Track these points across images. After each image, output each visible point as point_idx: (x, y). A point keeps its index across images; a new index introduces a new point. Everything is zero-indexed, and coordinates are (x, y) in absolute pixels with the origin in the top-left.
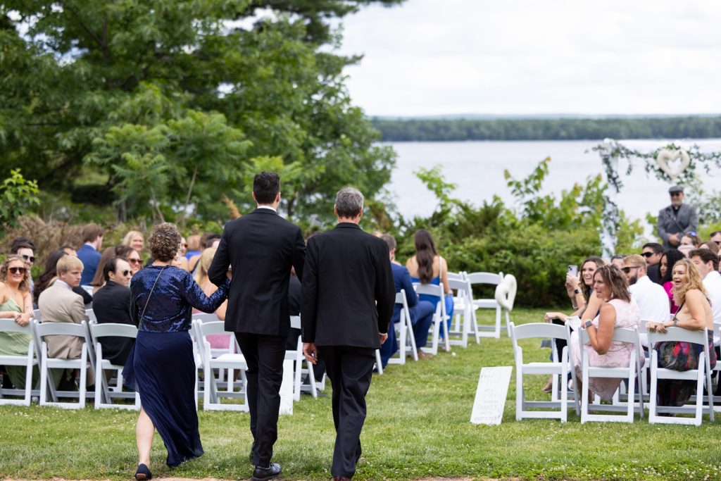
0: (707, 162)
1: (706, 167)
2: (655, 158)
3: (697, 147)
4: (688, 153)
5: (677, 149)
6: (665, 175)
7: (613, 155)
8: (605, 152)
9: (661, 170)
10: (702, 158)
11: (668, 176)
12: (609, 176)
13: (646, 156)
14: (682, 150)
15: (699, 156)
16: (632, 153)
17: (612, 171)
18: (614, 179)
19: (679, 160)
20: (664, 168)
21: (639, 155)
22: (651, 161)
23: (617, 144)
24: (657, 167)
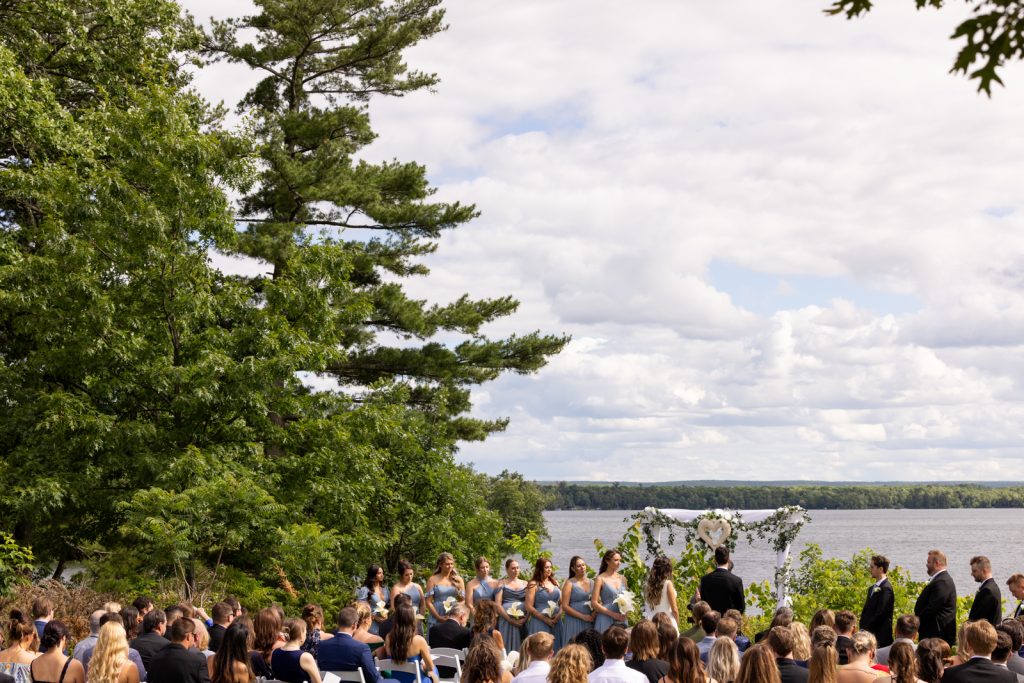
0: (749, 532)
1: (749, 537)
2: (696, 527)
3: (739, 516)
4: (728, 521)
5: (718, 518)
6: (706, 545)
7: (652, 524)
8: (645, 521)
9: (701, 540)
10: (744, 528)
11: (709, 547)
12: (650, 546)
13: (686, 525)
14: (722, 520)
15: (740, 525)
16: (673, 522)
17: (653, 541)
18: (655, 549)
19: (720, 530)
20: (705, 537)
21: (679, 524)
22: (692, 530)
23: (657, 512)
24: (697, 537)
